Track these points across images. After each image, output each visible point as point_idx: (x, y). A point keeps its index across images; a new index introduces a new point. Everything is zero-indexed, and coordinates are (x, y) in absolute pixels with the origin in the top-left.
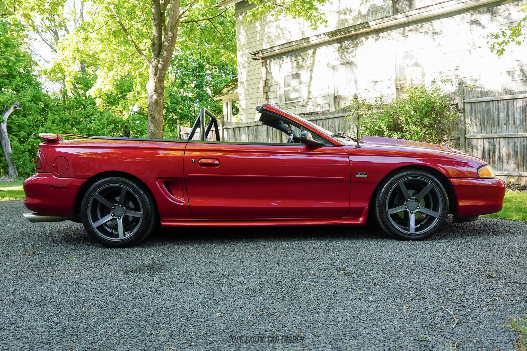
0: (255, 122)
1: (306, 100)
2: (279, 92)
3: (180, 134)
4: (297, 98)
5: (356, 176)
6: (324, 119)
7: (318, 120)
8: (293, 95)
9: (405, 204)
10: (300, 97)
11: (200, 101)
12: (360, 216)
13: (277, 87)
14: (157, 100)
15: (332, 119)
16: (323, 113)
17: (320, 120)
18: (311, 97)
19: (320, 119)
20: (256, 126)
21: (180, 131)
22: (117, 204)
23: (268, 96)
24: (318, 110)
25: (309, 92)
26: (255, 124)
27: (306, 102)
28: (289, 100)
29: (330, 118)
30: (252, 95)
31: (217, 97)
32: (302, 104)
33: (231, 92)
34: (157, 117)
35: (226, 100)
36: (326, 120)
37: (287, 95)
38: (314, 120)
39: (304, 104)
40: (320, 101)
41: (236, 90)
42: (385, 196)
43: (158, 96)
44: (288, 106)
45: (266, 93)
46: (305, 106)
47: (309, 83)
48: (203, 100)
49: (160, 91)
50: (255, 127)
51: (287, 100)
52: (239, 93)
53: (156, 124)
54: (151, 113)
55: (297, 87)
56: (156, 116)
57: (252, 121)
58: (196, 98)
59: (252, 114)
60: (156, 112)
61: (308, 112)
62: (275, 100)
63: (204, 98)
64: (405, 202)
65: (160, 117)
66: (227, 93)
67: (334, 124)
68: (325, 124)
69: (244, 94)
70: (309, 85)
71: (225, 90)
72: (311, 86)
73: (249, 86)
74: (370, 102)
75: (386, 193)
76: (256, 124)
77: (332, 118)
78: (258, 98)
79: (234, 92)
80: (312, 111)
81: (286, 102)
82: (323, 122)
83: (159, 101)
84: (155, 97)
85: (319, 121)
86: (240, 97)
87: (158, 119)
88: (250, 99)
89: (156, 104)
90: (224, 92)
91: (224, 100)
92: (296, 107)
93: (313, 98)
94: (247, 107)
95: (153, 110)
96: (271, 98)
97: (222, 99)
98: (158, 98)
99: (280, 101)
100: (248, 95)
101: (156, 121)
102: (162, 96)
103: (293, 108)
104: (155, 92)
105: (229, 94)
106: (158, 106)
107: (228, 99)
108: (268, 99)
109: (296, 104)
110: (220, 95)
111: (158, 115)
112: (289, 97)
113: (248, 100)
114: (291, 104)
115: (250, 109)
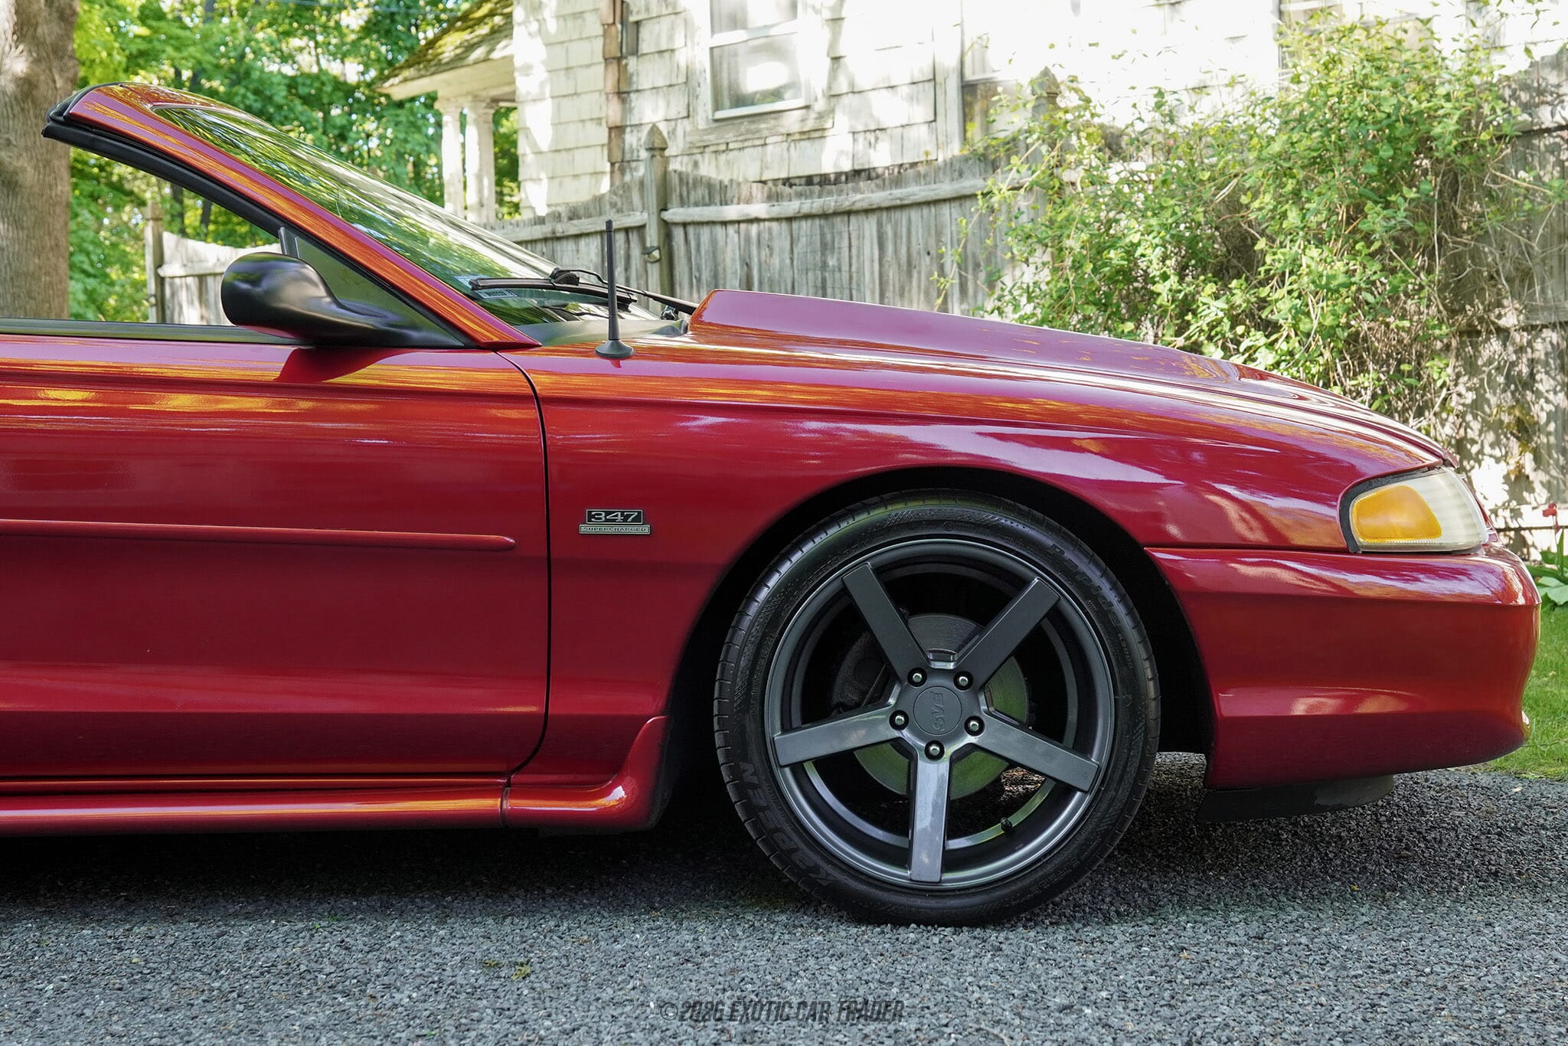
1: (820, 105)
2: (682, 58)
3: (161, 281)
4: (776, 94)
5: (584, 529)
6: (888, 209)
7: (857, 212)
8: (756, 78)
9: (892, 701)
10: (792, 85)
12: (610, 770)
13: (672, 28)
14: (28, 84)
15: (925, 210)
16: (899, 176)
17: (867, 211)
18: (842, 86)
19: (865, 205)
20: (545, 240)
21: (159, 262)
23: (629, 79)
24: (881, 158)
25: (836, 59)
27: (821, 116)
28: (740, 100)
29: (918, 204)
31: (406, 80)
32: (795, 128)
33: (479, 53)
34: (29, 178)
35: (457, 96)
36: (896, 215)
37: (725, 75)
38: (836, 214)
39: (810, 124)
40: (891, 110)
41: (503, 43)
42: (757, 655)
43: (37, 61)
44: (730, 136)
45: (619, 59)
46: (814, 134)
47: (832, 9)
49: (47, 30)
51: (727, 102)
52: (518, 62)
53: (28, 220)
55: (772, 32)
56: (24, 170)
59: (586, 180)
60: (27, 149)
61: (828, 167)
62: (662, 103)
64: (896, 690)
65: (50, 179)
66: (457, 61)
67: (939, 234)
68: (890, 234)
69: (543, 68)
70: (836, 21)
71: (449, 46)
72: (845, 24)
73: (570, 23)
74: (1117, 115)
75: (764, 636)
77: (928, 203)
79: (495, 55)
80: (847, 167)
81: (720, 115)
82: (880, 225)
83: (43, 88)
84: (18, 65)
85: (862, 218)
86: (524, 86)
87: (36, 189)
88: (575, 97)
89: (28, 105)
90: (445, 55)
91: (448, 100)
92: (768, 141)
93: (853, 92)
94: (556, 139)
95: (7, 136)
96: (640, 88)
97: (436, 92)
98: (37, 69)
99: (688, 105)
100: (563, 72)
101: (29, 200)
102: (62, 58)
103: (754, 146)
104: (15, 37)
105: (468, 65)
106: (36, 117)
107: (468, 94)
108: (628, 93)
109: (772, 122)
110: (419, 70)
111: (36, 168)
112: (733, 87)
113: (566, 99)
114: (745, 125)
115: (576, 151)
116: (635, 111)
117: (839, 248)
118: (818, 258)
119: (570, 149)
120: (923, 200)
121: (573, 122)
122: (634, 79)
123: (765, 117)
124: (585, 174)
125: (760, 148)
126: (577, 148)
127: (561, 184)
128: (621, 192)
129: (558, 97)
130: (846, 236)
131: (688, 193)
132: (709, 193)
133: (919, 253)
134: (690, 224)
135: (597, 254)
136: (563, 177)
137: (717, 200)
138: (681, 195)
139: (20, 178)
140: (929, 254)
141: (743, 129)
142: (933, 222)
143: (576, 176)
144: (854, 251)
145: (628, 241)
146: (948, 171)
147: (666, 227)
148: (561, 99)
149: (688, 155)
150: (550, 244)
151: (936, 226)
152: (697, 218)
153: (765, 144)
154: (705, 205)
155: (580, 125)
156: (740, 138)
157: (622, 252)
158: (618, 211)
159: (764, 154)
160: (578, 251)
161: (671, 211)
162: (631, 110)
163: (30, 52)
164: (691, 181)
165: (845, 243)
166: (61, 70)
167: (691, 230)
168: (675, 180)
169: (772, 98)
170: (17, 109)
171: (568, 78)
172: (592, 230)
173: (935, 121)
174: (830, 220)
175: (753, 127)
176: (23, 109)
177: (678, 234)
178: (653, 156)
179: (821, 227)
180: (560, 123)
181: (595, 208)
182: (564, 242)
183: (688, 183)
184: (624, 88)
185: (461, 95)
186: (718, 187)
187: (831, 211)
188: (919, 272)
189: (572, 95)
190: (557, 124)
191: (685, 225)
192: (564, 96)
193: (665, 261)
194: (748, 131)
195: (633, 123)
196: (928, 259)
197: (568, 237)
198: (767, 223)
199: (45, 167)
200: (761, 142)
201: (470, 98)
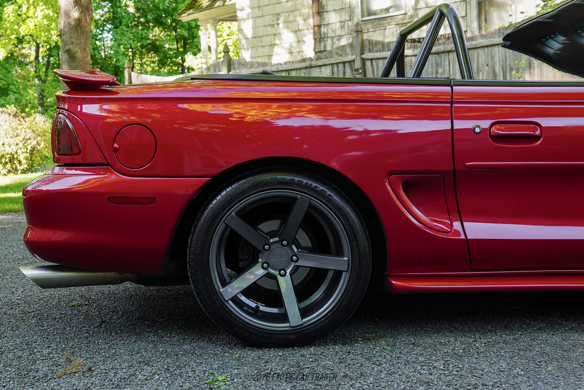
0: (304, 60)
1: (411, 13)
4: (387, 10)
8: (377, 5)
10: (394, 6)
11: (116, 27)
14: (79, 21)
15: (486, 49)
18: (422, 5)
20: (306, 68)
22: (277, 239)
23: (323, 7)
26: (303, 65)
27: (412, 17)
28: (370, 14)
29: (483, 47)
30: (266, 8)
31: (189, 14)
32: (400, 22)
33: (220, 3)
34: (79, 54)
37: (365, 4)
38: (443, 52)
39: (407, 20)
43: (81, 12)
44: (370, 26)
45: (319, 0)
48: (121, 25)
50: (303, 70)
51: (366, 14)
52: (238, 6)
54: (67, 47)
56: (77, 52)
57: (299, 58)
58: (107, 21)
59: (267, 48)
60: (78, 44)
62: (338, 15)
63: (124, 21)
65: (85, 55)
66: (211, 6)
67: (492, 58)
69: (249, 8)
71: (204, 1)
76: (307, 64)
77: (487, 46)
78: (278, 14)
79: (226, 4)
81: (364, 19)
83: (83, 22)
84: (75, 14)
86: (240, 15)
87: (81, 59)
88: (262, 17)
89: (79, 28)
90: (204, 4)
91: (203, 21)
92: (387, 28)
93: (427, 7)
94: (254, 33)
95: (71, 40)
96: (328, 10)
97: (198, 19)
98: (82, 16)
99: (350, 16)
100: (257, 9)
101: (79, 63)
102: (89, 11)
103: (380, 30)
104: (74, 4)
105: (215, 8)
106: (81, 32)
107: (212, 18)
108: (323, 12)
109: (389, 20)
110: (194, 11)
111: (81, 51)
112: (368, 8)
113: (258, 18)
114: (377, 22)
115: (263, 37)
116: (326, 19)
117: (444, 65)
118: (434, 70)
119: (260, 37)
120: (486, 45)
121: (262, 26)
122: (326, 7)
123: (386, 18)
124: (267, 46)
125: (383, 31)
126: (263, 36)
127: (256, 50)
128: (341, 48)
129: (255, 17)
130: (447, 61)
131: (373, 47)
132: (383, 47)
133: (483, 65)
134: (373, 59)
135: (330, 72)
136: (257, 47)
137: (386, 49)
138: (369, 49)
139: (76, 55)
140: (488, 65)
141: (375, 23)
142: (489, 53)
143: (263, 46)
144: (451, 66)
145: (344, 67)
146: (497, 34)
147: (363, 60)
148: (256, 18)
149: (350, 34)
150: (308, 70)
151: (491, 55)
152: (378, 57)
153: (386, 29)
154: (380, 51)
155: (264, 27)
156: (374, 27)
157: (342, 71)
158: (340, 56)
159: (385, 32)
160: (321, 71)
161: (366, 54)
162: (324, 19)
163: (79, 9)
164: (374, 43)
165: (447, 63)
166: (89, 15)
167: (374, 62)
168: (367, 43)
169: (385, 12)
170: (75, 30)
171: (259, 10)
172: (329, 63)
173: (466, 16)
174: (440, 55)
175: (380, 22)
176: (77, 30)
177: (368, 63)
178: (358, 34)
179: (435, 58)
180: (256, 27)
181: (329, 55)
182: (314, 69)
183: (372, 44)
184: (320, 11)
185: (208, 19)
186: (387, 45)
187: (441, 51)
188: (483, 73)
189: (261, 16)
190: (254, 28)
191: (371, 60)
192: (258, 17)
193: (363, 74)
194: (378, 24)
195: (325, 23)
196: (487, 68)
197: (316, 67)
198: (409, 57)
199: (84, 50)
200: (384, 28)
201: (213, 20)
